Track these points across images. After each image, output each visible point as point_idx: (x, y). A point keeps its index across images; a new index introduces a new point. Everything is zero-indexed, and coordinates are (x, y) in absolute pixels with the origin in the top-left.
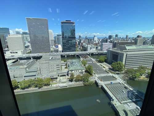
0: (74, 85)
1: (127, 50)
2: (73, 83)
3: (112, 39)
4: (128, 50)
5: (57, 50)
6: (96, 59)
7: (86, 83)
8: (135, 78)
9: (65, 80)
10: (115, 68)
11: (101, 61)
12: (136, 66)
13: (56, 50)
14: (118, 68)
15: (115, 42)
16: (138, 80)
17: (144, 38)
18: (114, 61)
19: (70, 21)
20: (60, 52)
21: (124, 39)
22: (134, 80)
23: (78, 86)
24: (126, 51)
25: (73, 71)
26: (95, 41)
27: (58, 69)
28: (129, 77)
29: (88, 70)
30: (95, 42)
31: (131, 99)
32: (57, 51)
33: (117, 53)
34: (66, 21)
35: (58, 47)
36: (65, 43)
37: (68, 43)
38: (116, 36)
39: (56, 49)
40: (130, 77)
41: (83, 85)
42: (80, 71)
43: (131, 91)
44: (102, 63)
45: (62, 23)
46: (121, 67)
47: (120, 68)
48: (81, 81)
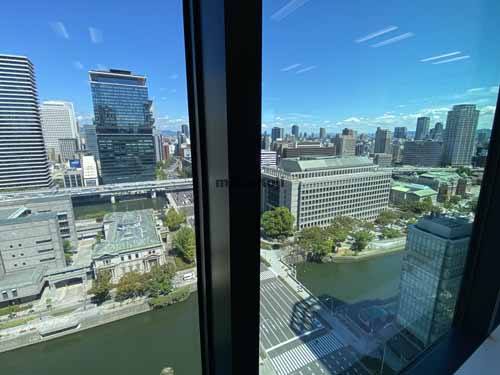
0: (107, 315)
1: (301, 173)
2: (105, 307)
4: (306, 170)
5: (79, 176)
7: (161, 300)
8: (324, 254)
9: (74, 301)
10: (271, 228)
12: (327, 219)
13: (73, 177)
14: (278, 230)
15: (283, 147)
16: (330, 260)
17: (361, 136)
18: (271, 206)
19: (129, 73)
20: (91, 183)
21: (313, 139)
22: (319, 261)
23: (125, 315)
24: (298, 173)
25: (113, 257)
27: (44, 257)
28: (306, 253)
29: (180, 247)
31: (298, 333)
32: (78, 181)
33: (275, 181)
34: (112, 71)
35: (79, 166)
36: (111, 151)
37: (123, 151)
38: (295, 129)
39: (70, 173)
40: (310, 254)
41: (147, 309)
42: (146, 253)
43: (303, 301)
45: (95, 77)
46: (286, 223)
47: (284, 229)
48: (141, 293)
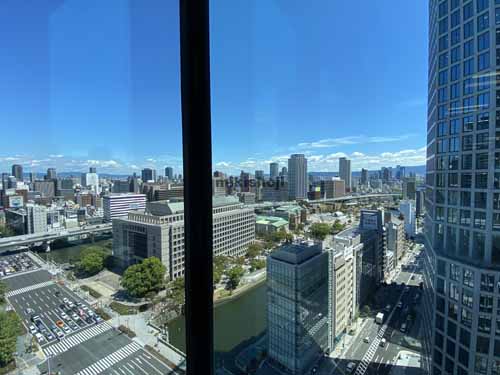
1: (172, 216)
3: (153, 181)
4: (177, 213)
6: (68, 265)
10: (137, 286)
11: (87, 269)
14: (146, 286)
15: (155, 189)
24: (168, 217)
26: (89, 188)
28: (180, 307)
30: (85, 193)
33: (142, 228)
38: (168, 171)
44: (92, 275)
46: (156, 276)
47: (153, 284)
